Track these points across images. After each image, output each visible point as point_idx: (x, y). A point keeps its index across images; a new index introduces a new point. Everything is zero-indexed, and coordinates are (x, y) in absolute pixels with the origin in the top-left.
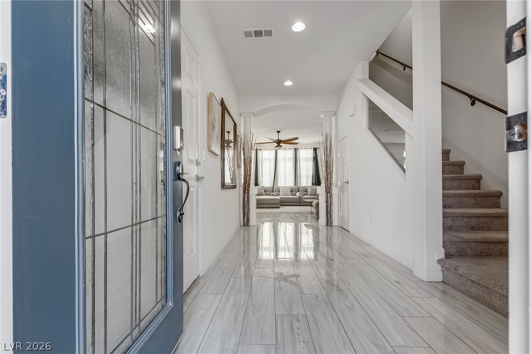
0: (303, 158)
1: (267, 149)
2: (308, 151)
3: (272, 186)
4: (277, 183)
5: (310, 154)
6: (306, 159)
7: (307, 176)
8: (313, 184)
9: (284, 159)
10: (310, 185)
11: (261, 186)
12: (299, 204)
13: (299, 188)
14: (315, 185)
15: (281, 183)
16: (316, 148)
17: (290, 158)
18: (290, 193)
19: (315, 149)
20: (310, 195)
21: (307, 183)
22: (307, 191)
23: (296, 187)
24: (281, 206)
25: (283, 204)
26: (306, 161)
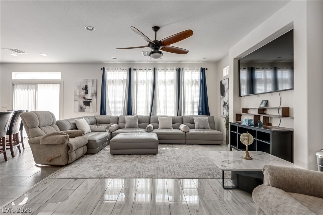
0: (188, 80)
1: (144, 69)
2: (194, 72)
3: (149, 115)
4: (156, 112)
5: (197, 76)
6: (192, 83)
7: (193, 104)
8: (199, 114)
9: (165, 82)
10: (196, 114)
11: (135, 115)
12: (184, 142)
13: (182, 118)
14: (202, 115)
15: (160, 112)
16: (204, 69)
17: (172, 81)
18: (171, 125)
19: (203, 71)
20: (199, 128)
21: (193, 112)
22: (193, 123)
23: (179, 117)
24: (159, 144)
25: (162, 141)
26: (192, 85)
